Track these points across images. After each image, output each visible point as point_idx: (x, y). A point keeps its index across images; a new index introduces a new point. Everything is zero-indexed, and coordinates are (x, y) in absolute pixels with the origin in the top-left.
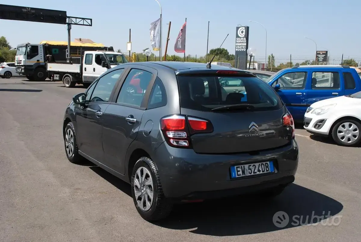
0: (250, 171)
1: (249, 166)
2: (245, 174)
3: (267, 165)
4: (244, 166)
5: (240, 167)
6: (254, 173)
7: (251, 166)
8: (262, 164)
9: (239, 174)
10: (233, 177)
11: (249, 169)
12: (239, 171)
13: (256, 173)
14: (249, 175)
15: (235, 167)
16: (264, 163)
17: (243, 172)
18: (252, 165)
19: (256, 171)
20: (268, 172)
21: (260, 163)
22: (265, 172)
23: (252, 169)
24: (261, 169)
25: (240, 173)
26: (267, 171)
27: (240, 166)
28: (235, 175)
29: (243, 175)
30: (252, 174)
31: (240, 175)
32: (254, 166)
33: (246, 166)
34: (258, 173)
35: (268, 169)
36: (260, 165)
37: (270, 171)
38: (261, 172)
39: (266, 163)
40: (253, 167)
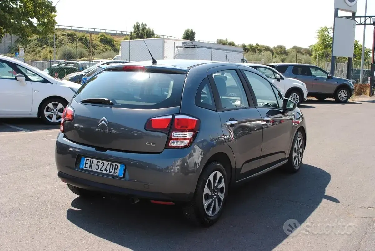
0: (97, 167)
1: (98, 162)
2: (91, 168)
3: (117, 166)
4: (93, 160)
5: (90, 161)
6: (100, 170)
7: (99, 162)
8: (111, 164)
9: (86, 166)
10: (80, 167)
11: (97, 165)
12: (87, 164)
13: (102, 171)
14: (96, 170)
15: (86, 158)
16: (114, 164)
17: (91, 166)
18: (101, 161)
19: (103, 169)
20: (116, 174)
21: (110, 163)
22: (112, 173)
23: (100, 166)
24: (108, 169)
25: (88, 166)
26: (114, 173)
27: (90, 159)
28: (82, 166)
29: (90, 168)
30: (99, 171)
31: (87, 168)
32: (103, 164)
33: (95, 161)
34: (104, 172)
35: (116, 172)
36: (110, 164)
37: (117, 174)
38: (108, 172)
39: (116, 165)
40: (101, 164)
